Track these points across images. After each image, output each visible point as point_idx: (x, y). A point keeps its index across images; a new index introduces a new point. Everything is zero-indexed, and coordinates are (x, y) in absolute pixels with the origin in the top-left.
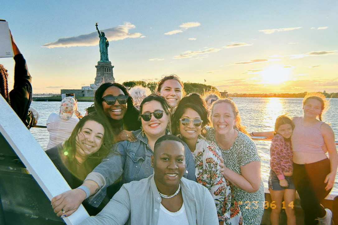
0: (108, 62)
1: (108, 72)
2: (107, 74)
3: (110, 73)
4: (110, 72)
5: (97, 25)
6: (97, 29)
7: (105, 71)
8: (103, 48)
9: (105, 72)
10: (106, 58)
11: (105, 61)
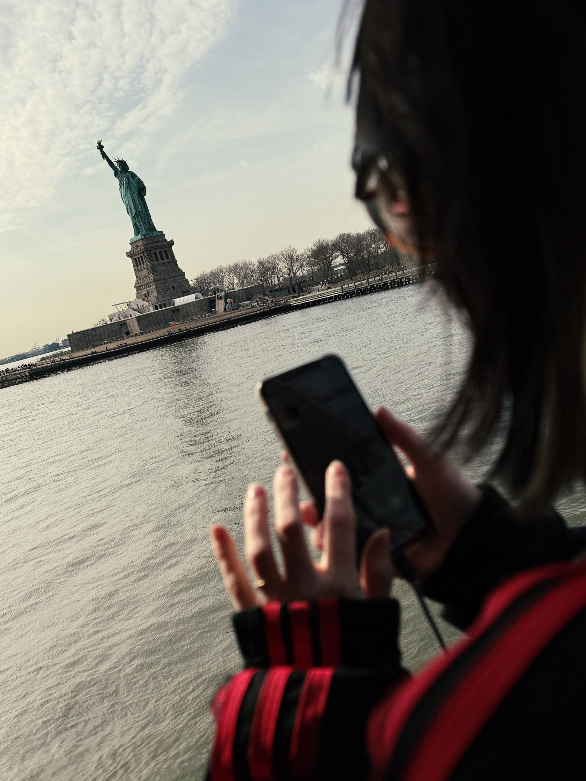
1: (163, 261)
2: (163, 264)
4: (168, 258)
5: (101, 147)
7: (157, 259)
10: (148, 225)
11: (149, 234)
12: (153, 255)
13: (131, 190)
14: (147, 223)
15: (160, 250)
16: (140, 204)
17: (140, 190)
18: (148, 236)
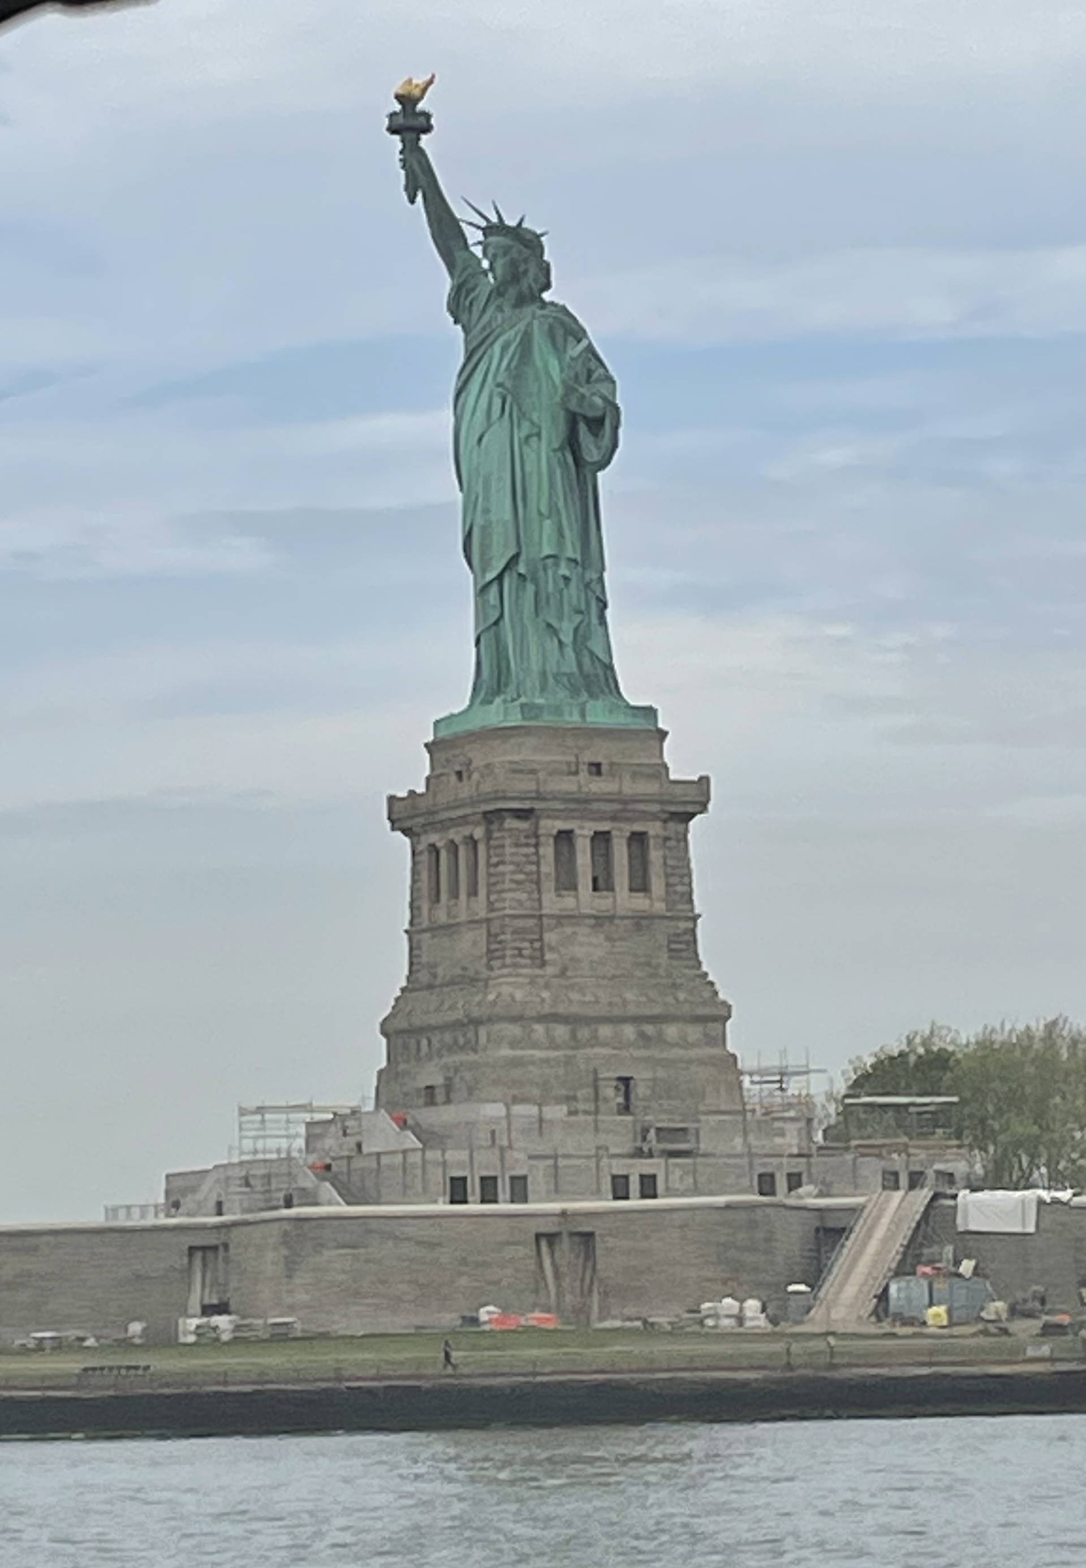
0: (599, 714)
1: (603, 903)
2: (600, 921)
3: (640, 902)
4: (640, 885)
5: (411, 126)
6: (420, 179)
7: (567, 883)
8: (518, 495)
9: (552, 903)
10: (569, 651)
11: (558, 710)
12: (548, 851)
13: (523, 415)
14: (567, 638)
15: (604, 826)
16: (553, 511)
17: (582, 428)
18: (547, 719)
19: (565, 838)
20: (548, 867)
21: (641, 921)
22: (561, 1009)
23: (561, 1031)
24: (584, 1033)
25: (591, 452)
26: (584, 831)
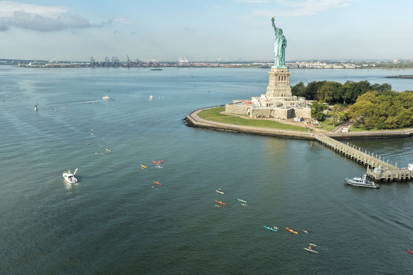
1: (282, 81)
5: (273, 20)
6: (274, 25)
10: (281, 62)
11: (280, 67)
13: (279, 44)
16: (281, 52)
17: (283, 45)
18: (279, 68)
19: (280, 77)
20: (278, 79)
21: (285, 83)
22: (278, 89)
23: (278, 91)
24: (279, 91)
25: (284, 47)
26: (281, 76)
